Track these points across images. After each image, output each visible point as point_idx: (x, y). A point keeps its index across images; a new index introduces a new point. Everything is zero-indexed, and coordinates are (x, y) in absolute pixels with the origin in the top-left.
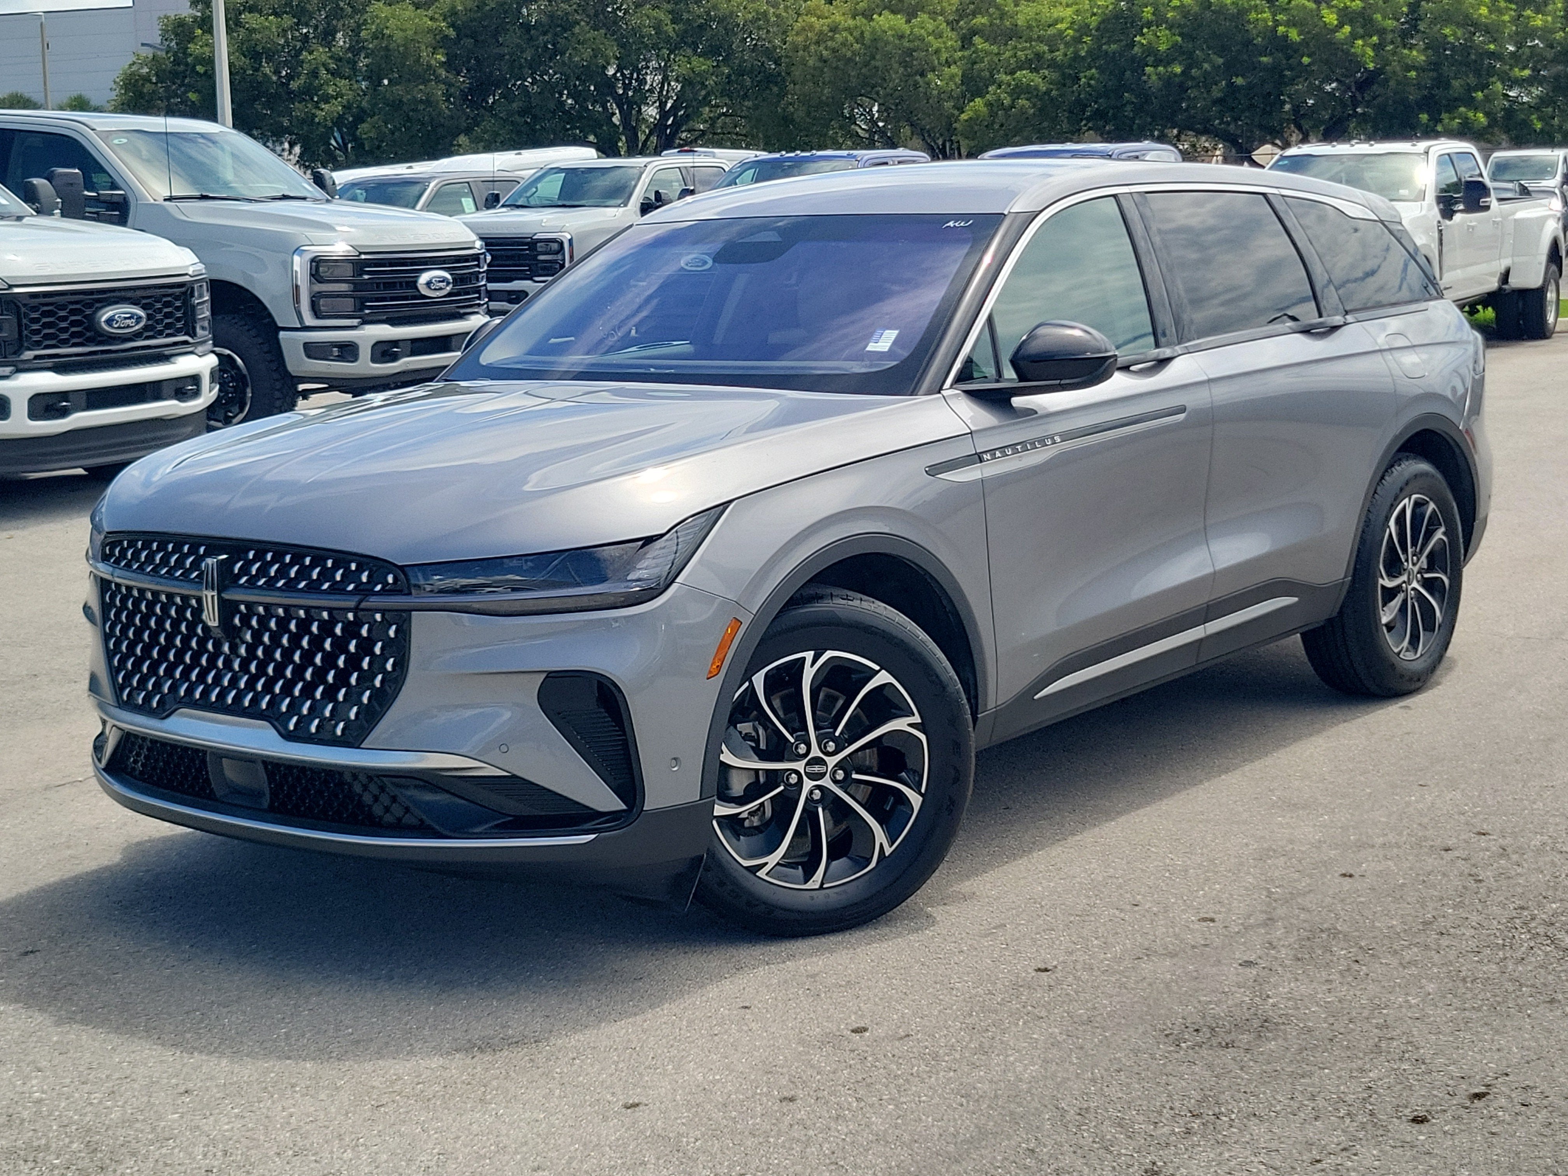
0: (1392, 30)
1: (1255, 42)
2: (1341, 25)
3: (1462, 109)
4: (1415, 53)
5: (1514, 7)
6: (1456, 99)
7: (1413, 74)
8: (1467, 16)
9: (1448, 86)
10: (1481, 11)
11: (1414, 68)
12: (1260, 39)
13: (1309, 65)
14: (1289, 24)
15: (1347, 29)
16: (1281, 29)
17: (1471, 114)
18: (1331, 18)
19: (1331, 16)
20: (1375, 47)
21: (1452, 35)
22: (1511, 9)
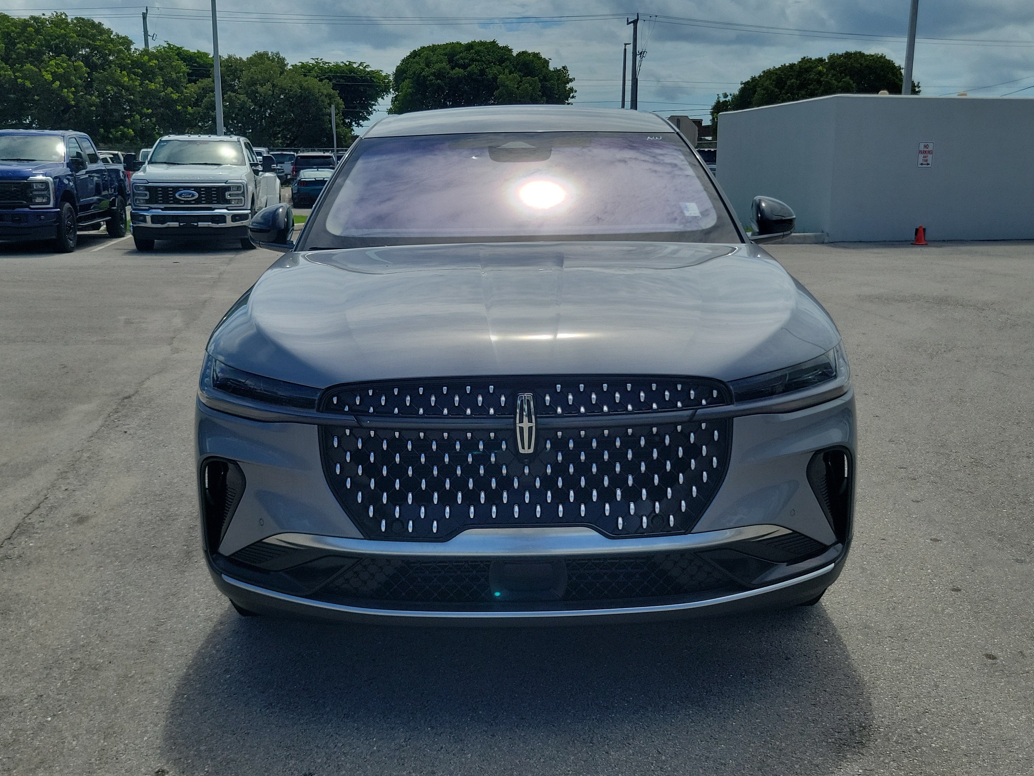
0: (81, 86)
1: (5, 86)
2: (53, 82)
3: (121, 127)
4: (94, 98)
5: (139, 78)
6: (117, 122)
7: (94, 108)
8: (118, 81)
9: (112, 115)
10: (125, 79)
11: (94, 105)
12: (7, 85)
13: (38, 100)
14: (25, 78)
15: (58, 83)
16: (19, 80)
17: (126, 130)
18: (49, 77)
19: (49, 76)
20: (73, 93)
21: (111, 90)
22: (138, 79)
